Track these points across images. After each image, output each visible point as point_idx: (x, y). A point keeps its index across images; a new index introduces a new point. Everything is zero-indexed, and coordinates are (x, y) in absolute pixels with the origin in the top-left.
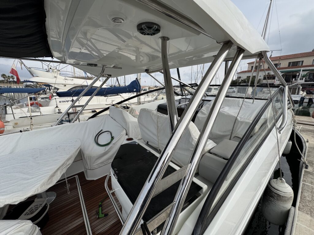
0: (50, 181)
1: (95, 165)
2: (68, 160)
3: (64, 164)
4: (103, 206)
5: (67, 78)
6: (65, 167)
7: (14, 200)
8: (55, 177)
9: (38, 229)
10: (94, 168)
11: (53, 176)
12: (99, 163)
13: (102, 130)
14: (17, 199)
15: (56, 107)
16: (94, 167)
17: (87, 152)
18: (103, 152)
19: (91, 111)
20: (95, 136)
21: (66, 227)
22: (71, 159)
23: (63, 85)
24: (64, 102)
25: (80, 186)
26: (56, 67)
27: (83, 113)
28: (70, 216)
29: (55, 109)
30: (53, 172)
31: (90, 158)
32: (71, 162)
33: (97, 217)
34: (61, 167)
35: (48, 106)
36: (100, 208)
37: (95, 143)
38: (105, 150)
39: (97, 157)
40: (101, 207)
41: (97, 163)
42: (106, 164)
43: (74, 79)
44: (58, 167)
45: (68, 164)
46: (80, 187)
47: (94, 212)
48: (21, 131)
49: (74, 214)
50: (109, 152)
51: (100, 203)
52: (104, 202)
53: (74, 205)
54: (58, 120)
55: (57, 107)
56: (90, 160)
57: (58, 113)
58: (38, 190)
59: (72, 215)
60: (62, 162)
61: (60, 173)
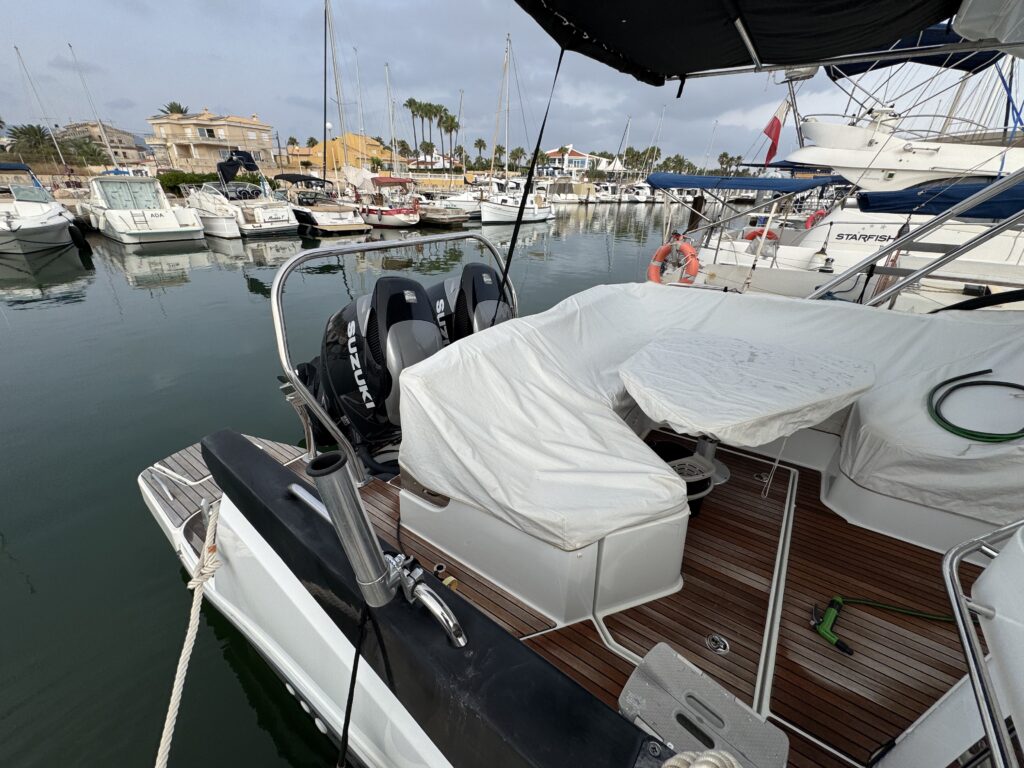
0: (753, 429)
1: (881, 478)
2: (816, 407)
3: (798, 411)
4: (843, 615)
5: (915, 145)
6: (795, 423)
7: (682, 422)
8: (764, 430)
9: (687, 512)
10: (871, 487)
11: (762, 423)
12: (903, 484)
13: (990, 371)
14: (686, 422)
15: (819, 250)
16: (874, 484)
17: (876, 421)
18: (950, 455)
19: (961, 286)
20: (940, 381)
21: (724, 563)
22: (822, 411)
23: (882, 175)
24: (855, 237)
25: (796, 503)
26: (891, 104)
27: (919, 287)
28: (740, 549)
29: (813, 257)
30: (770, 414)
31: (879, 444)
32: (817, 418)
33: (813, 623)
34: (788, 416)
35: (797, 245)
36: (833, 613)
37: (926, 408)
38: (964, 453)
39: (910, 459)
40: (839, 612)
41: (894, 478)
42: (929, 502)
43: (944, 146)
44: (784, 409)
45: (806, 418)
46: (794, 506)
47: (807, 600)
48: (726, 290)
49: (751, 554)
50: (980, 470)
51: (839, 600)
52: (854, 610)
53: (759, 533)
54: (817, 288)
55: (823, 251)
56: (872, 452)
57: (821, 271)
58: (725, 433)
59: (745, 552)
60: (798, 405)
61: (779, 430)
